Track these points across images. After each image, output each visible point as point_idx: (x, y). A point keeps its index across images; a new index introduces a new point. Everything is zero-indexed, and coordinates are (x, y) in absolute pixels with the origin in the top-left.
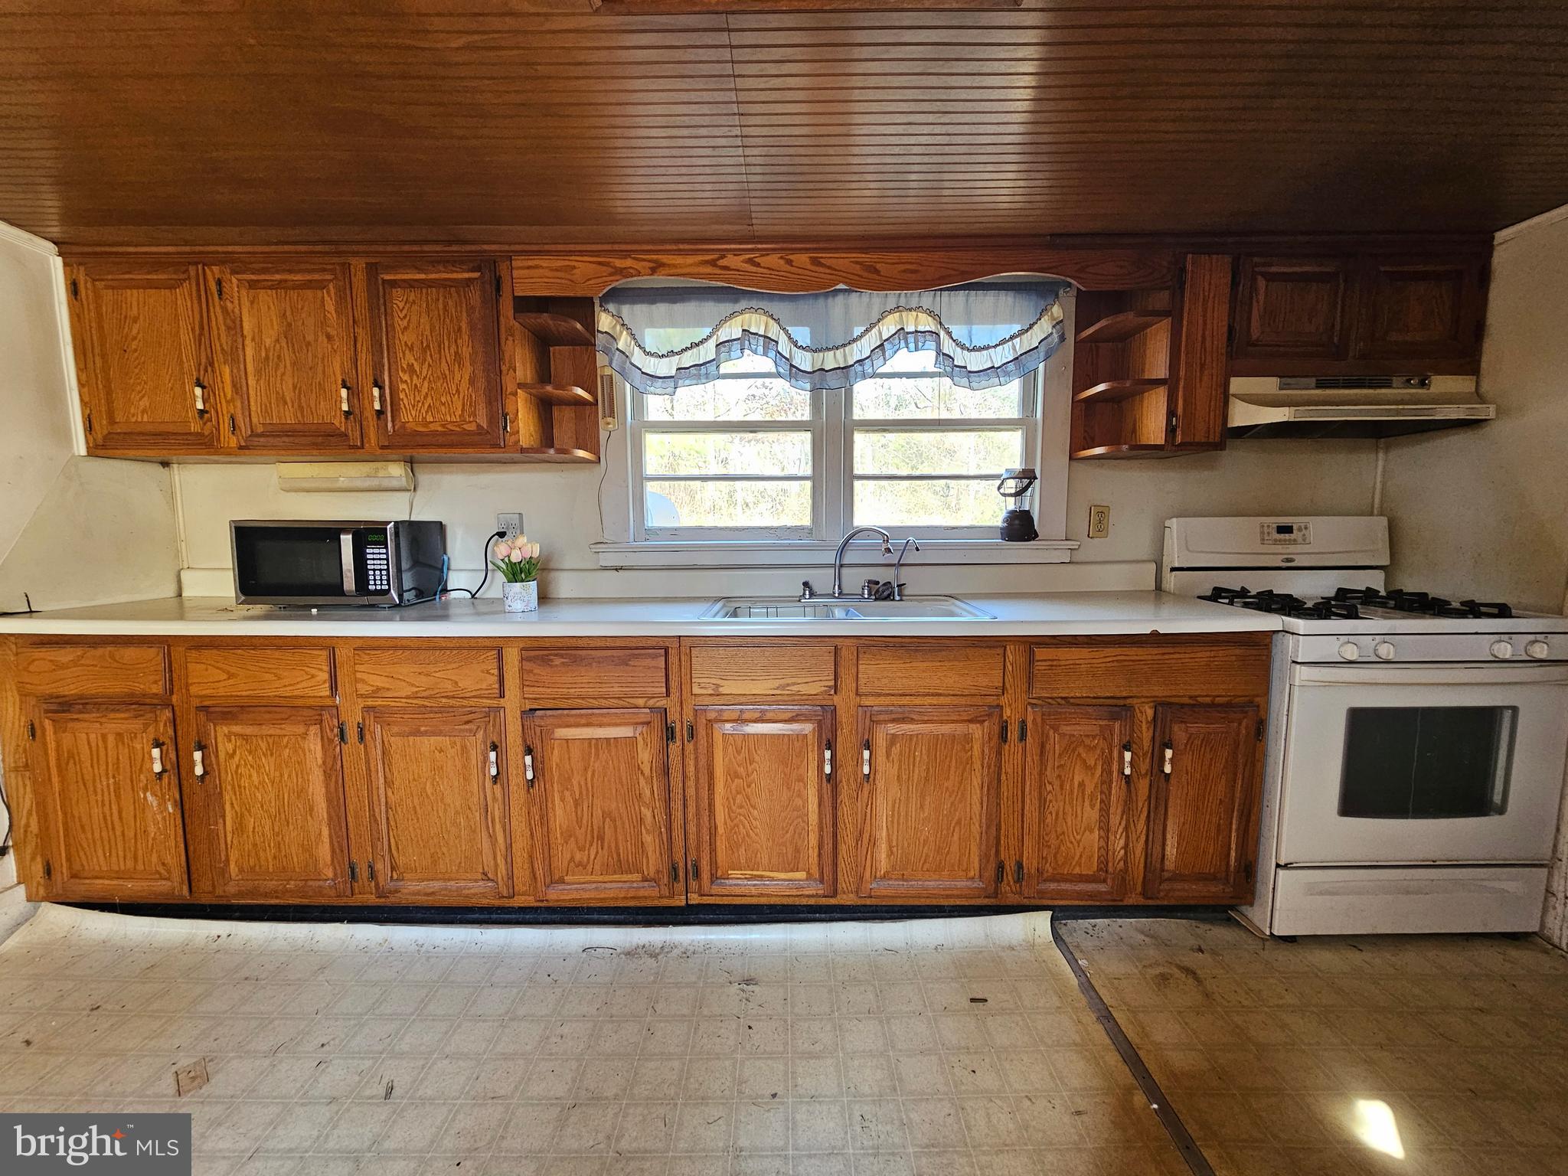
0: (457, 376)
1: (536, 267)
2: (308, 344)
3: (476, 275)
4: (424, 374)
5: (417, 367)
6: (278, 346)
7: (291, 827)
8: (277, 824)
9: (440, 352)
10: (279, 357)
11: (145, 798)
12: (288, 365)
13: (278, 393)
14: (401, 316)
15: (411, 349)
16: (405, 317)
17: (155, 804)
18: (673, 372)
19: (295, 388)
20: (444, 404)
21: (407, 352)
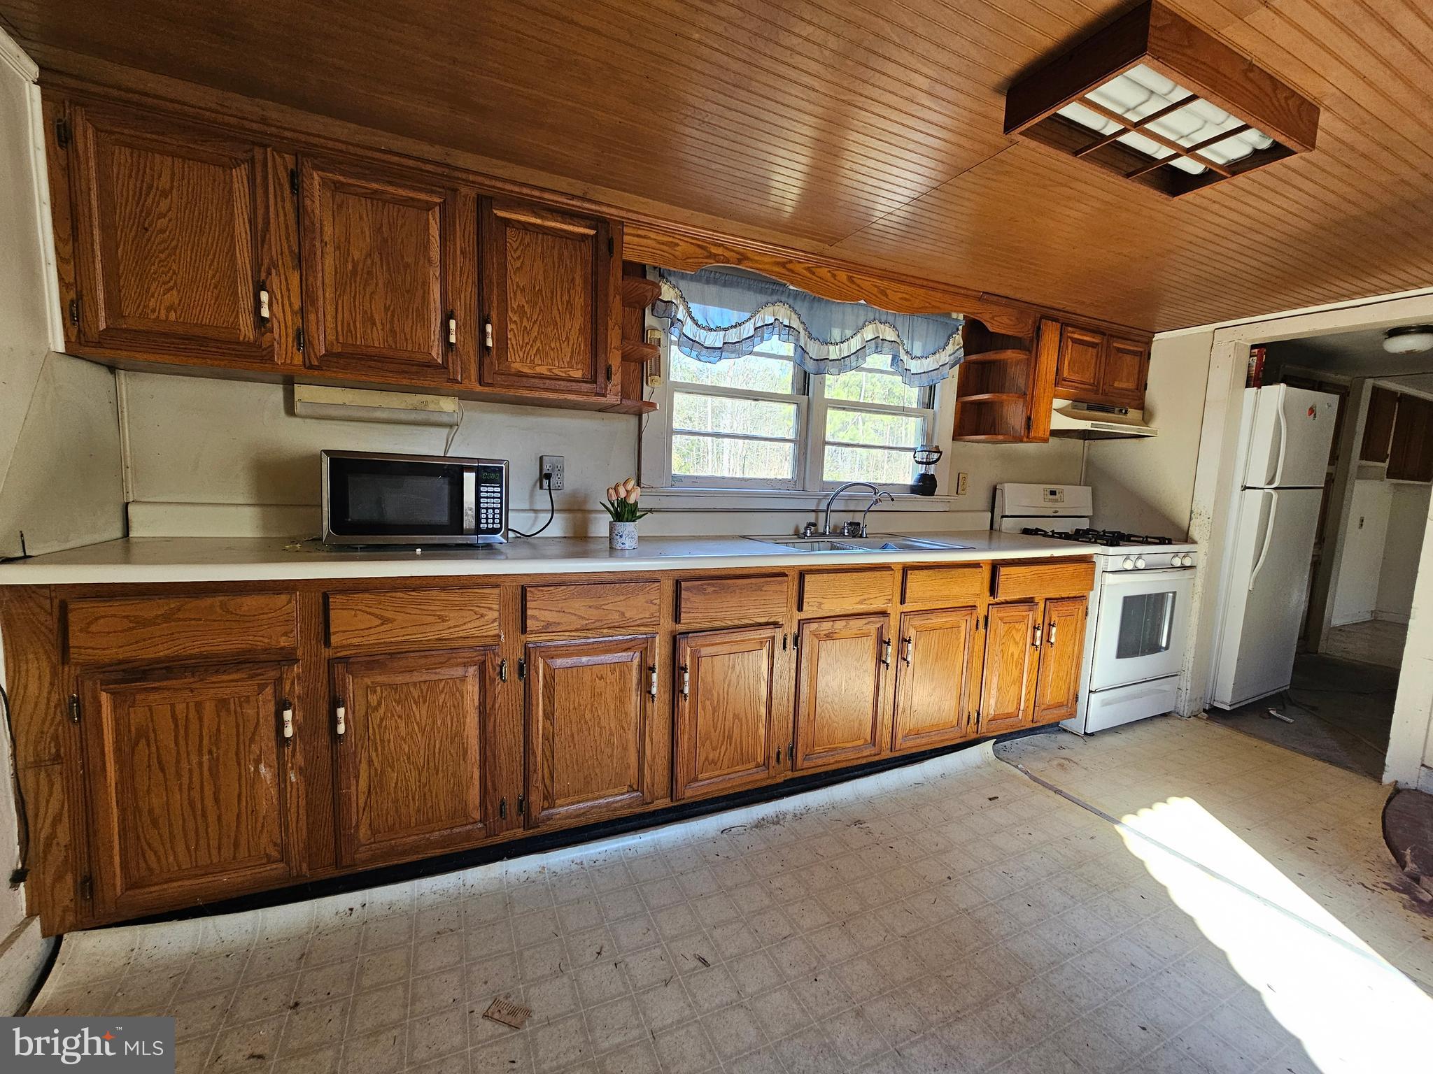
0: (568, 325)
1: (645, 237)
2: (407, 266)
3: (592, 232)
4: (535, 317)
5: (527, 309)
6: (369, 261)
7: (441, 775)
8: (425, 774)
9: (552, 298)
10: (369, 273)
11: (257, 770)
12: (381, 284)
13: (365, 312)
14: (515, 256)
15: (523, 290)
16: (519, 258)
17: (269, 777)
18: (720, 345)
19: (386, 309)
20: (553, 349)
21: (519, 291)
